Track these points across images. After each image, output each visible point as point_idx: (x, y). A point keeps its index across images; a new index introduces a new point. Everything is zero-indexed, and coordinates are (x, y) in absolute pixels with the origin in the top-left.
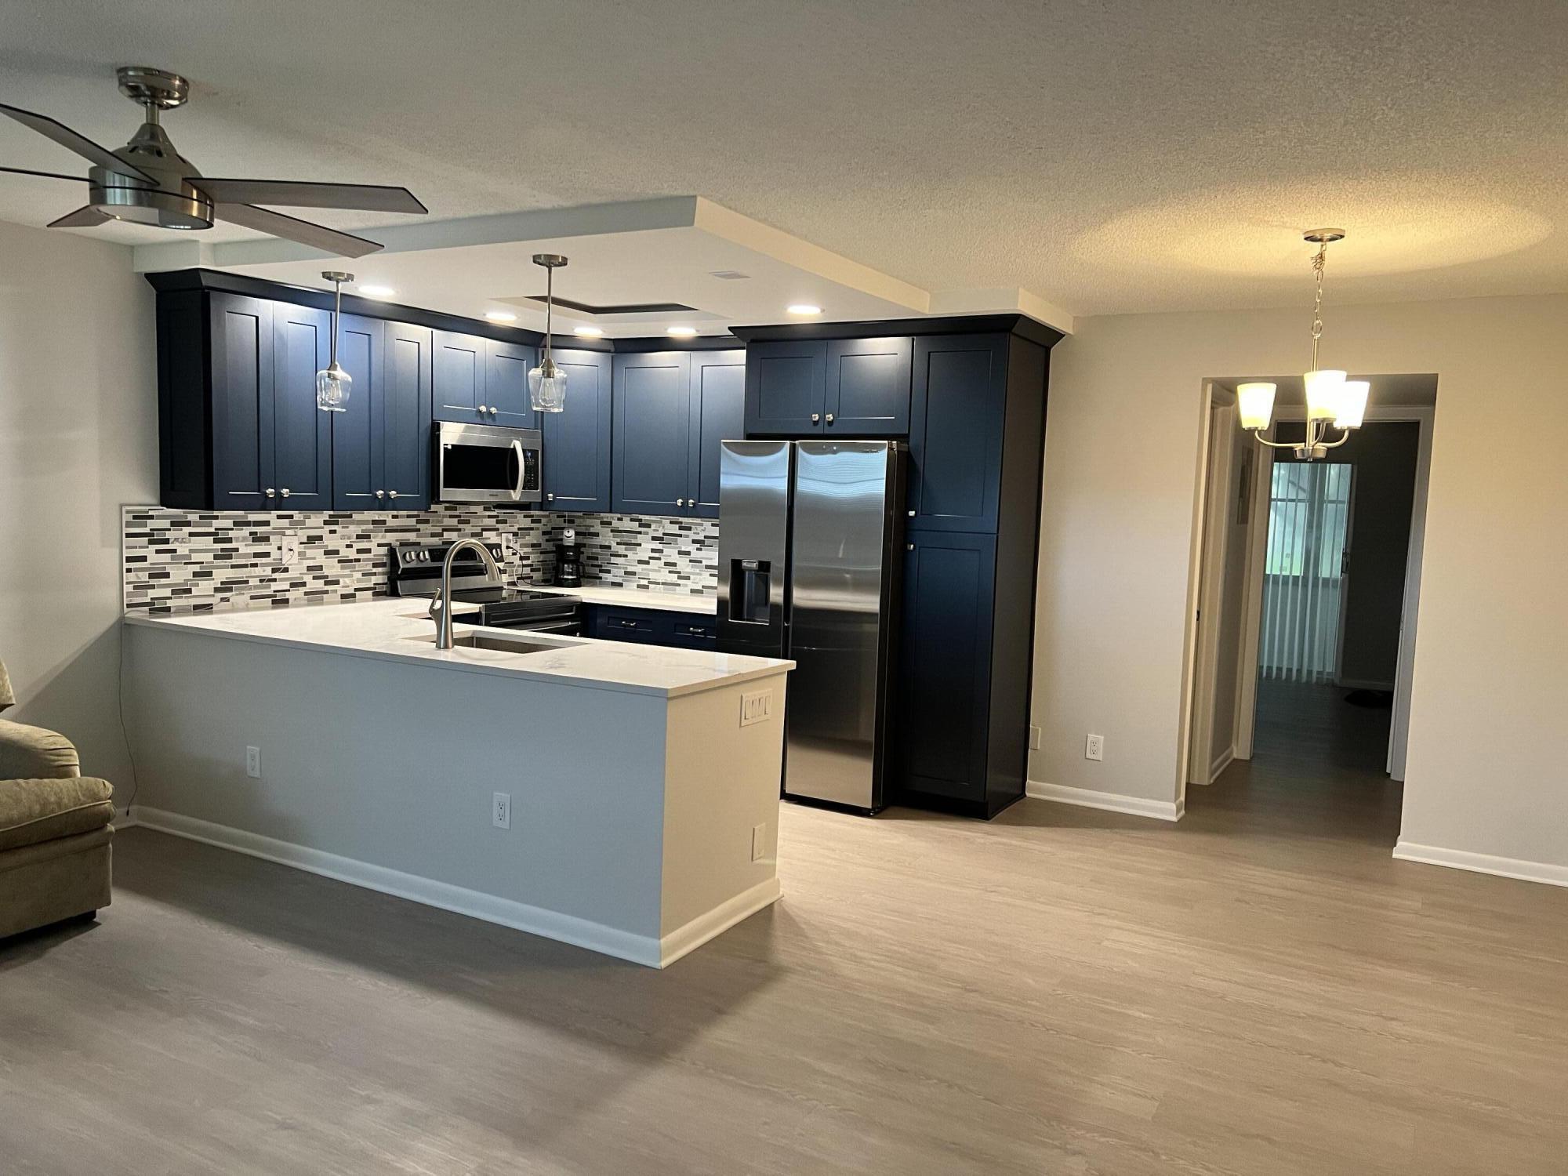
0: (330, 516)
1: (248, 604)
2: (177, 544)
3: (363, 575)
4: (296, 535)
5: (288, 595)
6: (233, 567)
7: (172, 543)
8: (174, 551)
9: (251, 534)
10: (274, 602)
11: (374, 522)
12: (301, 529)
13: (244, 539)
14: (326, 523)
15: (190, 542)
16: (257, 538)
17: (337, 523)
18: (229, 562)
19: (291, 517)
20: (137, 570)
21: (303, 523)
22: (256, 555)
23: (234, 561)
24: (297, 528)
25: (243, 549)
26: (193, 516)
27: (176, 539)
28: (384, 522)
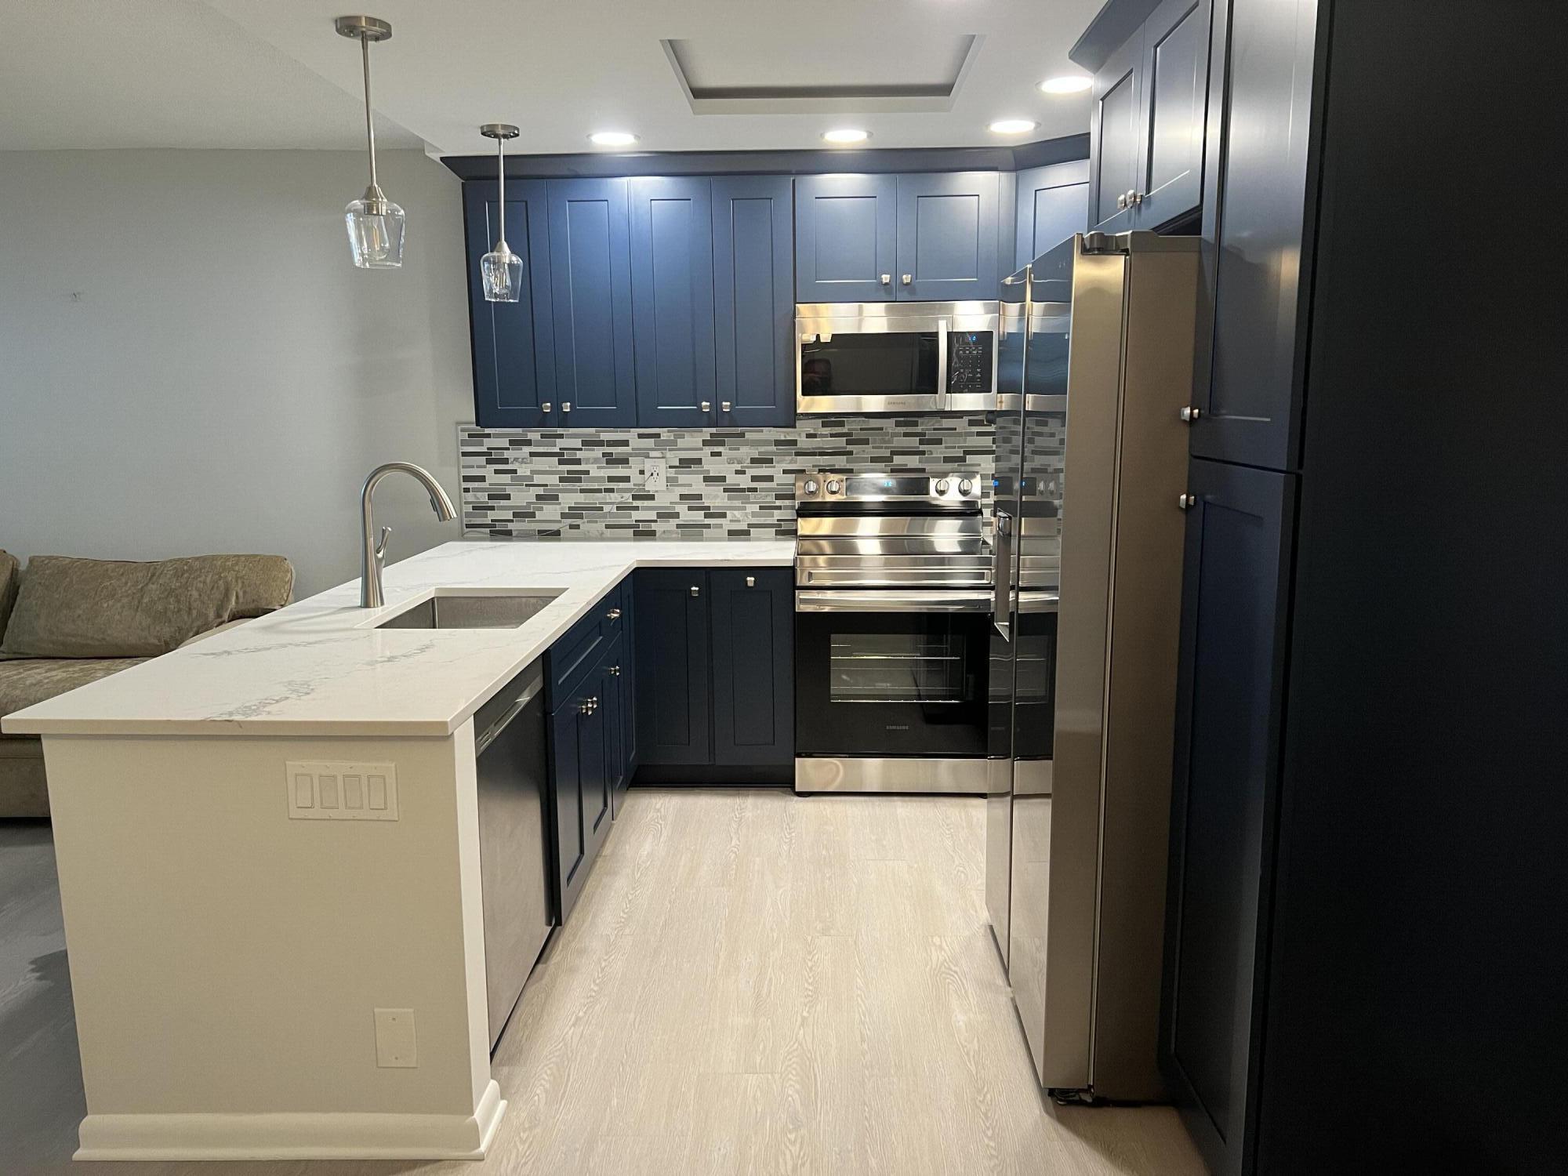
0: (712, 435)
1: (602, 533)
2: (517, 464)
3: (761, 508)
4: (663, 458)
5: (654, 526)
6: (582, 491)
7: (512, 463)
8: (515, 471)
9: (604, 455)
10: (636, 534)
11: (778, 443)
12: (670, 450)
13: (596, 461)
14: (705, 443)
15: (531, 462)
16: (611, 460)
17: (722, 444)
18: (578, 486)
19: (658, 436)
20: (476, 490)
21: (674, 443)
22: (611, 479)
23: (584, 485)
24: (666, 450)
25: (594, 472)
26: (534, 435)
27: (516, 459)
28: (794, 443)
